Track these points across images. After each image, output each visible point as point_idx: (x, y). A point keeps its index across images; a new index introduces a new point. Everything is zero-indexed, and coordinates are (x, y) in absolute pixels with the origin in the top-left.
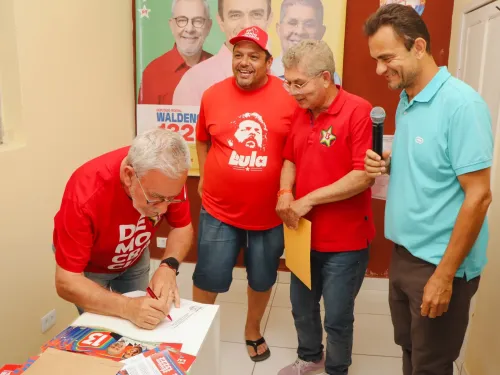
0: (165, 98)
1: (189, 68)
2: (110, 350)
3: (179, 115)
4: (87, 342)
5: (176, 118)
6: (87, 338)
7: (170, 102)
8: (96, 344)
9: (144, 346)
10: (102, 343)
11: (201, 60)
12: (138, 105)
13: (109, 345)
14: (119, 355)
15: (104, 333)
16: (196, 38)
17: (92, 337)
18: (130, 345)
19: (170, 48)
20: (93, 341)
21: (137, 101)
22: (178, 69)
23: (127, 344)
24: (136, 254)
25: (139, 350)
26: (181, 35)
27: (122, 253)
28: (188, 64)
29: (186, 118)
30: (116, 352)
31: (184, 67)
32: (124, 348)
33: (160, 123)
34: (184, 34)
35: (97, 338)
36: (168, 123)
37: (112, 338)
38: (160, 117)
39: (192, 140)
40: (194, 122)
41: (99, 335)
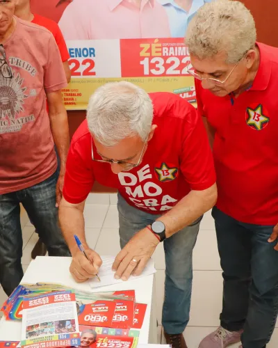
39: (79, 74)
40: (80, 56)
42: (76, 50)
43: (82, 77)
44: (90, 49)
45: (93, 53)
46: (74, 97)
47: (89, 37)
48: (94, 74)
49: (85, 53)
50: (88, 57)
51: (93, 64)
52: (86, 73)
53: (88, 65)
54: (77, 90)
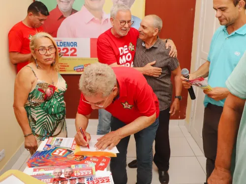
1: (65, 18)
2: (68, 157)
3: (60, 43)
5: (59, 44)
6: (55, 152)
8: (61, 154)
10: (63, 154)
11: (71, 14)
13: (67, 155)
14: (73, 159)
15: (63, 149)
17: (58, 151)
20: (59, 153)
25: (83, 157)
26: (60, 1)
28: (65, 16)
29: (64, 44)
30: (71, 158)
31: (62, 17)
35: (60, 152)
37: (68, 152)
39: (68, 55)
40: (69, 46)
41: (61, 150)
42: (67, 43)
43: (69, 57)
44: (75, 43)
45: (76, 45)
46: (65, 68)
47: (74, 36)
48: (76, 55)
49: (72, 45)
50: (73, 47)
51: (75, 50)
52: (72, 55)
53: (73, 51)
54: (67, 64)
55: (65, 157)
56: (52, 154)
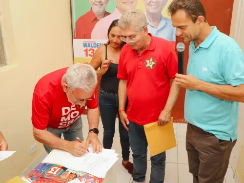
0: (87, 36)
1: (98, 20)
2: (62, 176)
3: (94, 44)
4: (50, 172)
6: (50, 170)
7: (89, 38)
8: (55, 173)
9: (78, 174)
10: (57, 173)
11: (104, 16)
12: (74, 40)
13: (61, 174)
14: (66, 179)
15: (59, 167)
16: (102, 5)
17: (52, 170)
18: (71, 173)
19: (89, 10)
20: (53, 172)
21: (73, 37)
22: (94, 21)
23: (70, 173)
24: (72, 122)
25: (76, 176)
26: (94, 4)
27: (64, 121)
28: (98, 18)
29: (98, 45)
30: (65, 177)
31: (96, 20)
32: (68, 175)
33: (85, 49)
34: (96, 3)
35: (55, 170)
36: (89, 48)
37: (62, 170)
38: (85, 45)
41: (56, 168)
42: (100, 44)
55: (59, 177)
56: (47, 173)
